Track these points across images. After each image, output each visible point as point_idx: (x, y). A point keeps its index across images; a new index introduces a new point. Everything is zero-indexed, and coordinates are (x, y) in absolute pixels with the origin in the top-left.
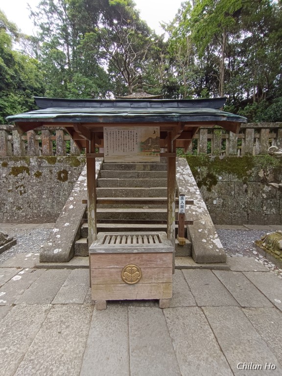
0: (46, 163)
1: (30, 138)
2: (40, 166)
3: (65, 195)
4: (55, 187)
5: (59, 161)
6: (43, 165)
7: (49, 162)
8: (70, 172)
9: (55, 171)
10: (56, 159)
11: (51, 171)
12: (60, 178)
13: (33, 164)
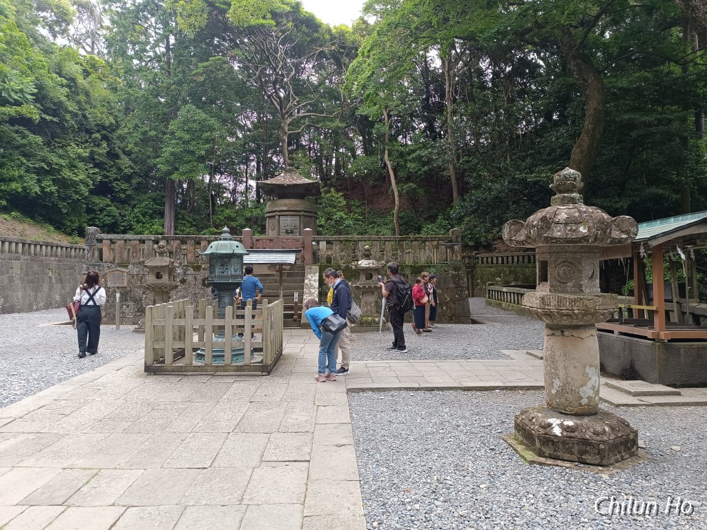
0: (191, 271)
1: (176, 248)
2: (185, 274)
3: (209, 299)
4: (199, 293)
5: (203, 269)
6: (189, 272)
7: (194, 270)
9: (200, 278)
10: (200, 266)
11: (195, 278)
12: (204, 284)
13: (179, 271)
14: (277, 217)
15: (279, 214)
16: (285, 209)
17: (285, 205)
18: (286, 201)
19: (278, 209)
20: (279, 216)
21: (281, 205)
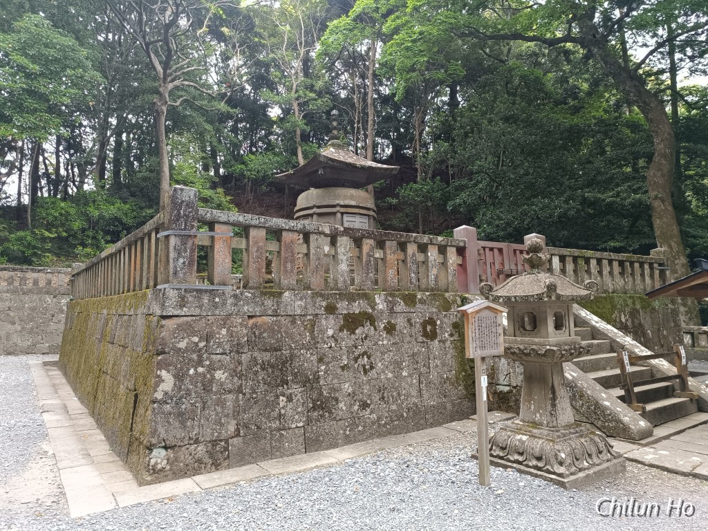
1: (368, 254)
4: (419, 353)
5: (421, 301)
6: (398, 309)
7: (406, 304)
9: (417, 319)
10: (415, 296)
11: (409, 320)
12: (425, 334)
13: (381, 307)
14: (339, 215)
15: (343, 210)
16: (353, 203)
17: (352, 198)
18: (353, 191)
20: (342, 214)
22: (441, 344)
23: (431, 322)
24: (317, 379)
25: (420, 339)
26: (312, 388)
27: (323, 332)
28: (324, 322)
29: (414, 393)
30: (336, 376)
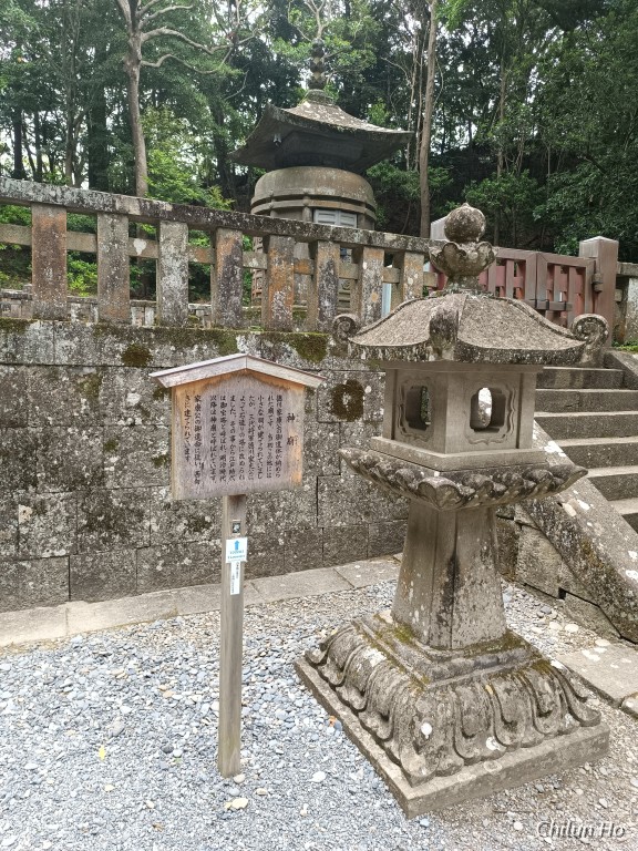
0: (291, 358)
5: (336, 351)
7: (303, 354)
8: (368, 390)
12: (338, 409)
14: (307, 212)
15: (313, 203)
16: (331, 192)
17: (329, 183)
18: (333, 173)
19: (312, 192)
20: (313, 209)
21: (319, 183)
22: (369, 427)
23: (354, 388)
24: (100, 478)
25: (326, 417)
26: (89, 493)
27: (118, 397)
28: (120, 380)
29: (304, 506)
30: (142, 474)
